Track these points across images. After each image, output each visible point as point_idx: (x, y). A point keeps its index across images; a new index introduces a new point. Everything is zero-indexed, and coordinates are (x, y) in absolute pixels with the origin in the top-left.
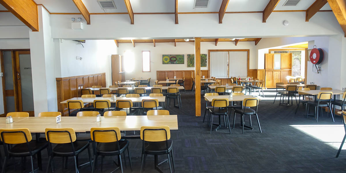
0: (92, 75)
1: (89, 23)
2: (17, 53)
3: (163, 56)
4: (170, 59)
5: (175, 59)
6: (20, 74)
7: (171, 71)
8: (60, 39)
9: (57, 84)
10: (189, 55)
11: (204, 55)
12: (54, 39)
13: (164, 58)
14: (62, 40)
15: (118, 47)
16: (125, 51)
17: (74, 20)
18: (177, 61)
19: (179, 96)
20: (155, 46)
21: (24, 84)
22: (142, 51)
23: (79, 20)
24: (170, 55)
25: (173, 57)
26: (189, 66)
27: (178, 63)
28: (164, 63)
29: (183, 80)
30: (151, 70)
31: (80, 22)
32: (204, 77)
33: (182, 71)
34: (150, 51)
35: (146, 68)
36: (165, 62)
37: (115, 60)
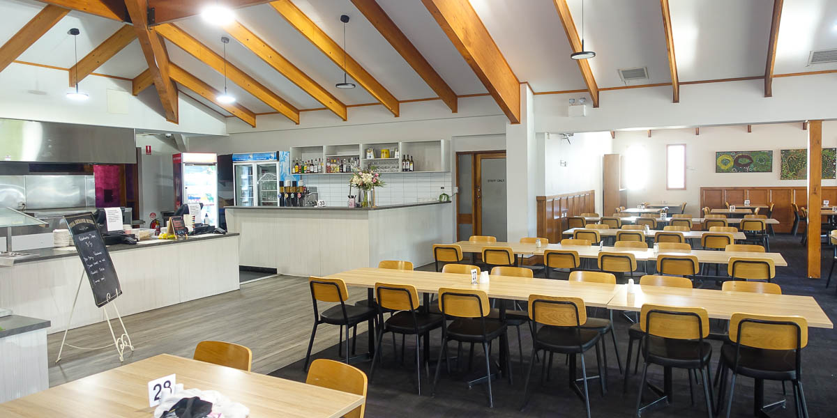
0: (578, 193)
1: (596, 105)
2: (479, 156)
3: (718, 154)
4: (736, 162)
5: (748, 161)
6: (481, 190)
7: (735, 189)
8: (546, 134)
9: (538, 206)
10: (787, 151)
11: (827, 151)
12: (537, 134)
13: (720, 158)
14: (550, 135)
15: (614, 138)
16: (627, 147)
17: (574, 102)
18: (752, 165)
19: (766, 239)
20: (697, 134)
21: (486, 205)
22: (668, 145)
23: (581, 101)
24: (736, 152)
25: (742, 157)
26: (783, 177)
27: (755, 169)
28: (718, 170)
29: (769, 208)
30: (688, 187)
31: (582, 104)
32: (826, 203)
33: (765, 190)
34: (685, 145)
35: (676, 181)
36: (723, 167)
37: (610, 163)
